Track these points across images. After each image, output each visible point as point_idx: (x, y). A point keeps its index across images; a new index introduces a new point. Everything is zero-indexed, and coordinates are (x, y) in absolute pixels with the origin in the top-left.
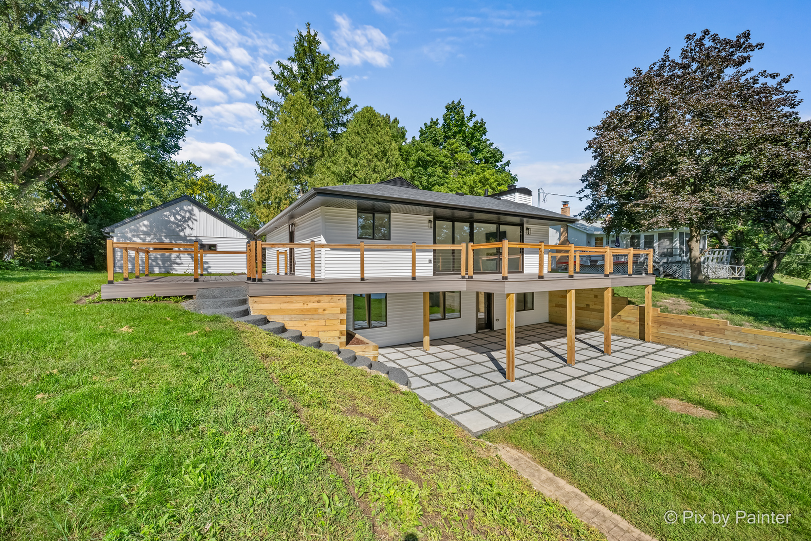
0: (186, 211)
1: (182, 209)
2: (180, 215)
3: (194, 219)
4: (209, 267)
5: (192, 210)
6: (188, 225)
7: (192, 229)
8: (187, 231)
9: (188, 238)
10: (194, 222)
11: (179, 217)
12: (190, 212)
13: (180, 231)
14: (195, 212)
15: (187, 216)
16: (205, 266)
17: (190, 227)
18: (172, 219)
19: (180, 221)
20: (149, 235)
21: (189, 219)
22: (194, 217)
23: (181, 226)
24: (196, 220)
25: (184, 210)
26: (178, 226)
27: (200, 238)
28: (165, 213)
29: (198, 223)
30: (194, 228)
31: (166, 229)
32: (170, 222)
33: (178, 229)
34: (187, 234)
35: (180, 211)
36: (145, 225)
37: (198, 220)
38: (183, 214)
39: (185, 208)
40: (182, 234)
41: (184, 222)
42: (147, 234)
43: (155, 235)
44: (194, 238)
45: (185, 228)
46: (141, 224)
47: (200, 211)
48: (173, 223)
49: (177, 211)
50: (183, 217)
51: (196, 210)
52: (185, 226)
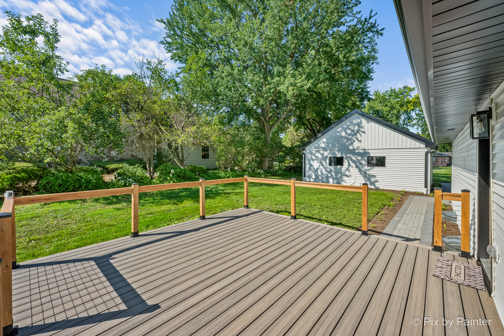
0: (355, 125)
1: (352, 123)
2: (350, 129)
3: (362, 132)
4: (377, 181)
5: (361, 122)
6: (357, 138)
7: (360, 141)
8: (356, 144)
9: (357, 151)
10: (363, 134)
11: (349, 131)
12: (359, 125)
13: (349, 145)
14: (363, 124)
15: (356, 129)
16: (373, 180)
17: (358, 140)
18: (343, 134)
19: (350, 135)
20: (326, 151)
21: (358, 131)
22: (362, 130)
23: (350, 140)
24: (364, 132)
25: (353, 124)
26: (349, 140)
27: (368, 151)
28: (338, 130)
29: (366, 135)
30: (363, 140)
31: (338, 144)
32: (342, 137)
33: (348, 143)
34: (355, 147)
35: (350, 125)
36: (323, 142)
37: (366, 132)
38: (352, 128)
39: (354, 122)
40: (351, 147)
41: (353, 135)
42: (325, 149)
43: (330, 150)
44: (362, 151)
45: (354, 141)
46: (321, 141)
47: (368, 122)
48: (345, 137)
49: (347, 126)
50: (353, 131)
51: (364, 121)
52: (354, 139)
